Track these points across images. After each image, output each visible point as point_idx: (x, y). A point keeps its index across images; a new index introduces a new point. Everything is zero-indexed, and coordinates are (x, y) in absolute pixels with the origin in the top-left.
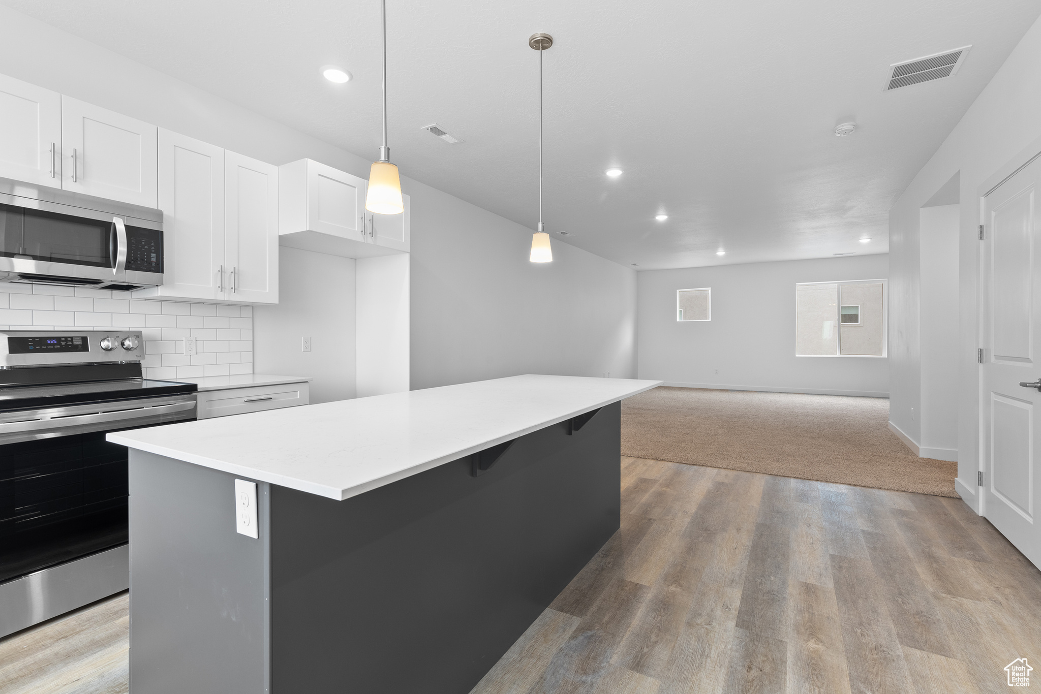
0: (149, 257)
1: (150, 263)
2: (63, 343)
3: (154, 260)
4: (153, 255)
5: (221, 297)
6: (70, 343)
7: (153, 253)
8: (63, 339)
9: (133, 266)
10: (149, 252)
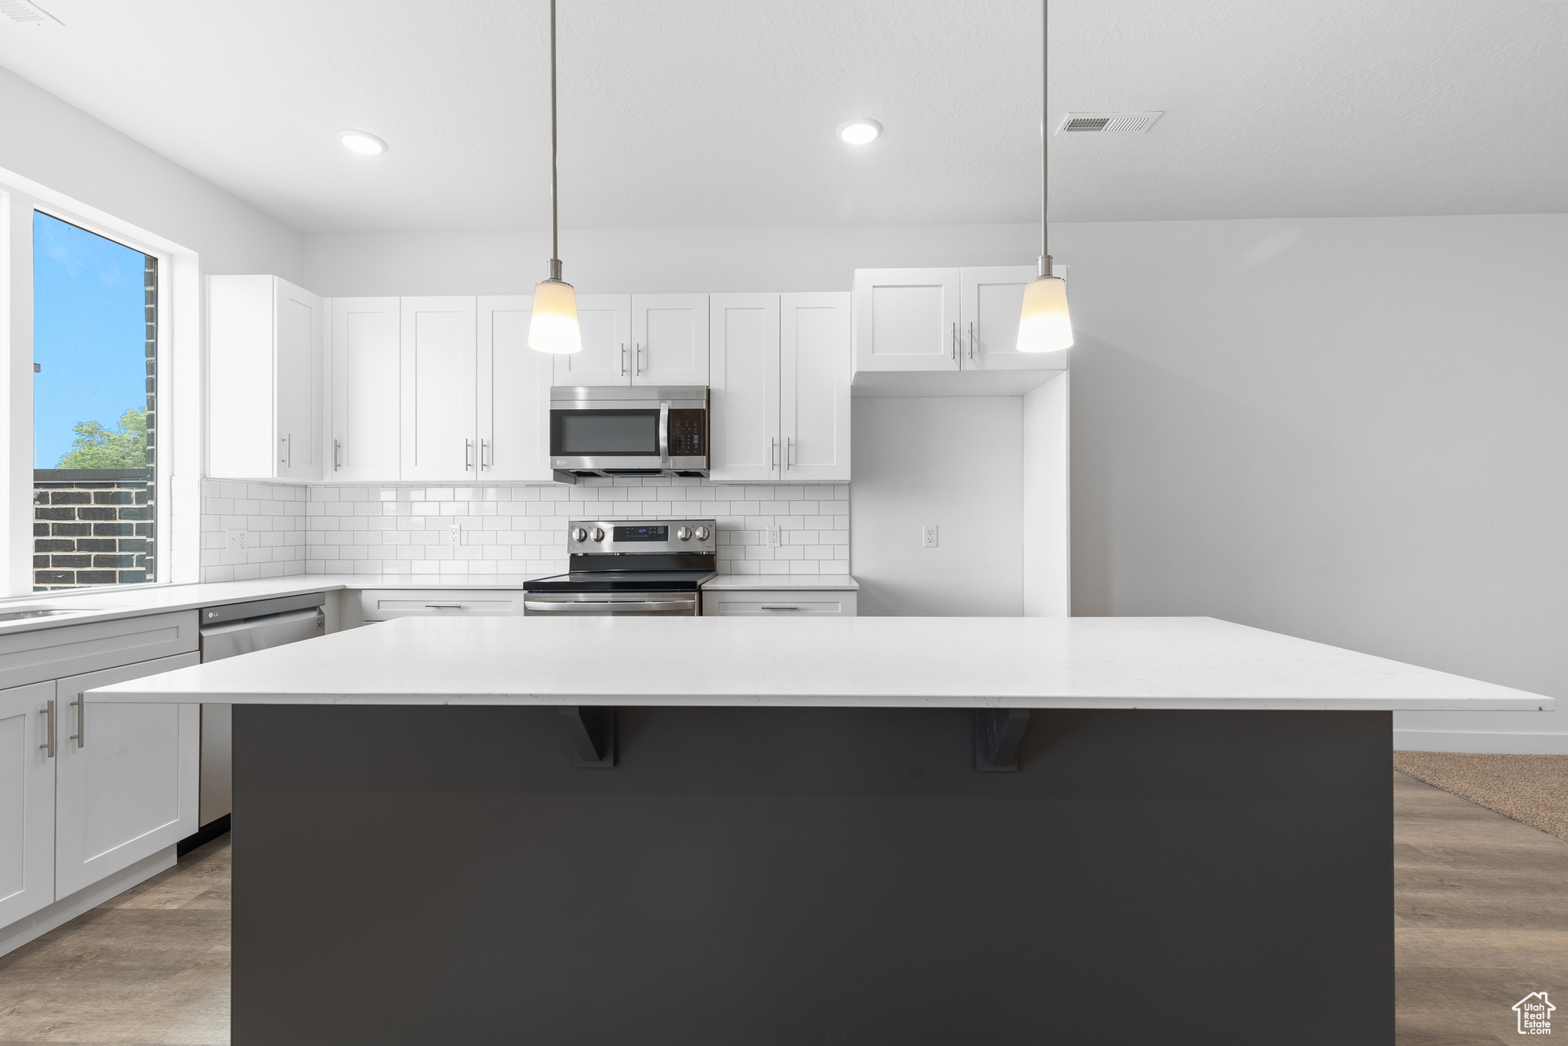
0: (692, 439)
1: (692, 445)
2: (650, 532)
3: (696, 442)
4: (696, 437)
5: (774, 476)
6: (655, 532)
7: (696, 434)
8: (650, 529)
9: (678, 452)
10: (692, 433)
